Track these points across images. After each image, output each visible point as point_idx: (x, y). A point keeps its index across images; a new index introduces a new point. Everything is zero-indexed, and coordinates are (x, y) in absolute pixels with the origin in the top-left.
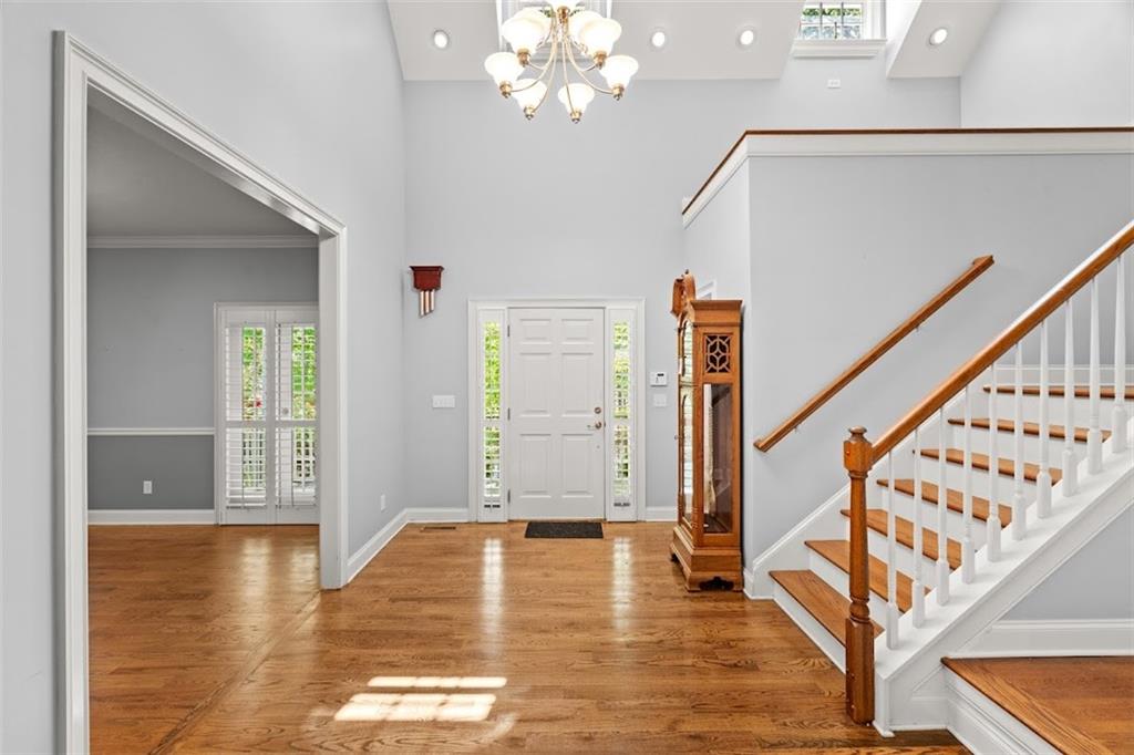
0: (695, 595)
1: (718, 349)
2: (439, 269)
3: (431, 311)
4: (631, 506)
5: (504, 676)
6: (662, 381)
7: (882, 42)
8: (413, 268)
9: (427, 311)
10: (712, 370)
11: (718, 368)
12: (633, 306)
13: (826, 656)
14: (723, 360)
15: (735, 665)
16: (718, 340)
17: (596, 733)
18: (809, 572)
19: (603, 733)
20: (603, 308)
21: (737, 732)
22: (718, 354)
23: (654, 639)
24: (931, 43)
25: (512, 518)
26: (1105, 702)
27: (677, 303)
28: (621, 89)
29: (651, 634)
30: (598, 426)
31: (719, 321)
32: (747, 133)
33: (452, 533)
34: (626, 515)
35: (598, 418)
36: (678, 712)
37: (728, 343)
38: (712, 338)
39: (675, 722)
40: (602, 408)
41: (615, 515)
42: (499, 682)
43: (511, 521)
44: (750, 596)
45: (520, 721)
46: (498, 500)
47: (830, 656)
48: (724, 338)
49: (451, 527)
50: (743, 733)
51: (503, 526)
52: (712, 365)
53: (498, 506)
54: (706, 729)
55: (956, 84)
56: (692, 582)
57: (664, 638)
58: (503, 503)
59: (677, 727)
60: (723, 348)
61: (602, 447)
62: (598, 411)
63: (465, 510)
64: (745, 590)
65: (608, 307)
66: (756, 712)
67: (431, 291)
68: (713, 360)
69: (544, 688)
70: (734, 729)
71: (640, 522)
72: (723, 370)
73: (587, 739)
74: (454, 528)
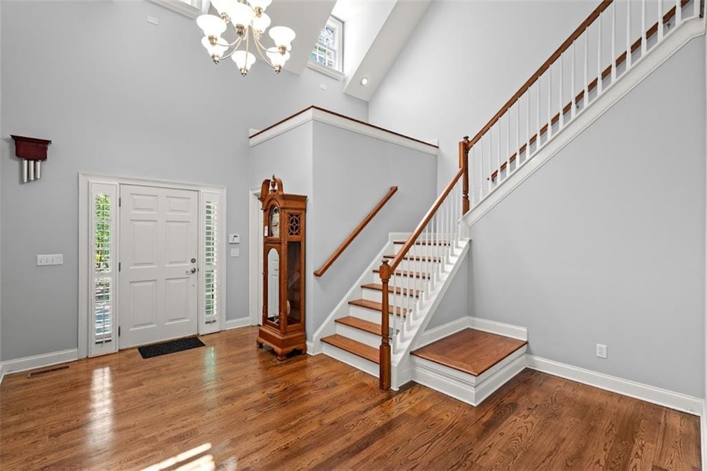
0: (285, 361)
1: (294, 222)
2: (48, 142)
3: (36, 178)
4: (217, 322)
5: (207, 442)
6: (237, 240)
7: (342, 74)
8: (13, 136)
9: (32, 178)
10: (292, 234)
11: (294, 233)
12: (218, 192)
13: (359, 370)
14: (297, 228)
15: (327, 387)
16: (294, 217)
17: (288, 444)
18: (336, 335)
19: (291, 442)
20: (198, 191)
21: (348, 413)
22: (294, 225)
23: (281, 388)
24: (361, 84)
25: (121, 348)
26: (455, 350)
27: (264, 193)
28: (280, 67)
29: (278, 387)
30: (193, 272)
31: (296, 207)
32: (313, 107)
33: (67, 371)
34: (214, 328)
35: (194, 266)
36: (319, 416)
37: (299, 219)
38: (292, 216)
39: (321, 421)
40: (196, 259)
41: (205, 330)
42: (206, 447)
43: (120, 351)
44: (311, 354)
45: (239, 459)
46: (109, 336)
47: (360, 368)
48: (297, 216)
49: (65, 367)
50: (351, 412)
51: (114, 356)
52: (291, 231)
53: (110, 341)
54: (335, 418)
55: (366, 104)
56: (282, 355)
57: (286, 387)
58: (114, 338)
59: (323, 422)
60: (297, 222)
61: (196, 286)
62: (193, 261)
63: (75, 350)
64: (308, 352)
65: (203, 190)
66: (349, 402)
67: (35, 161)
68: (292, 228)
69: (240, 438)
70: (346, 413)
71: (222, 331)
72: (297, 234)
73: (285, 449)
74: (67, 367)
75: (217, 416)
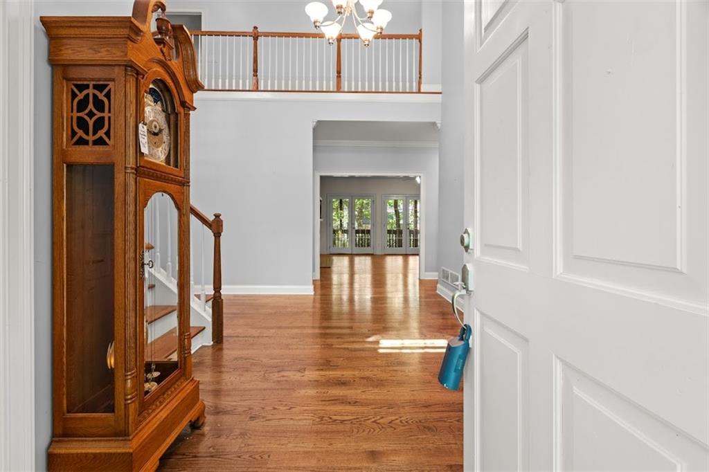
75: (364, 370)
